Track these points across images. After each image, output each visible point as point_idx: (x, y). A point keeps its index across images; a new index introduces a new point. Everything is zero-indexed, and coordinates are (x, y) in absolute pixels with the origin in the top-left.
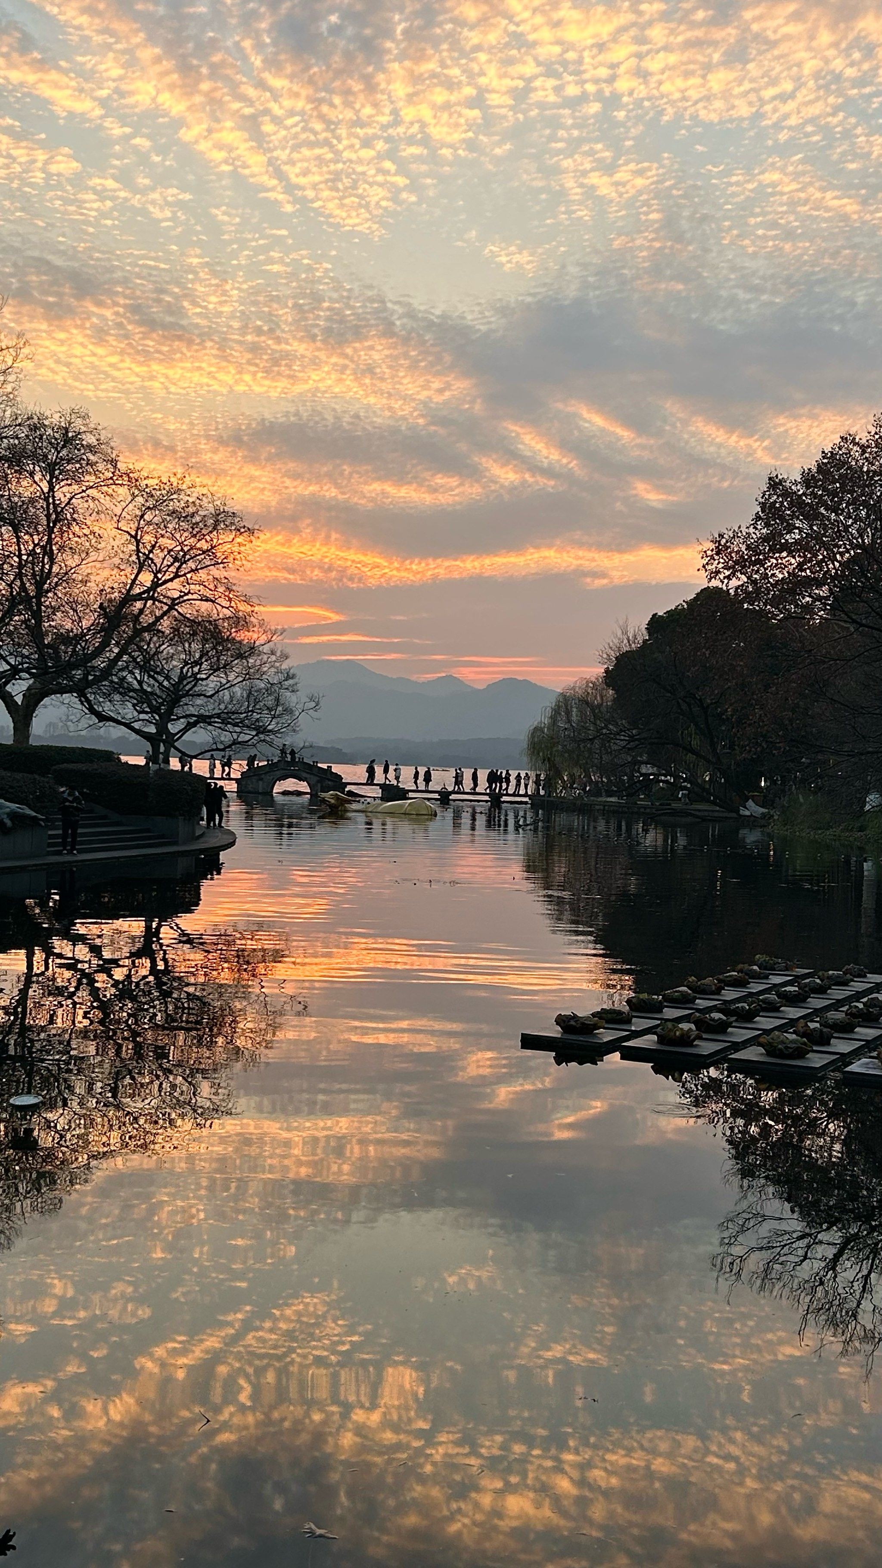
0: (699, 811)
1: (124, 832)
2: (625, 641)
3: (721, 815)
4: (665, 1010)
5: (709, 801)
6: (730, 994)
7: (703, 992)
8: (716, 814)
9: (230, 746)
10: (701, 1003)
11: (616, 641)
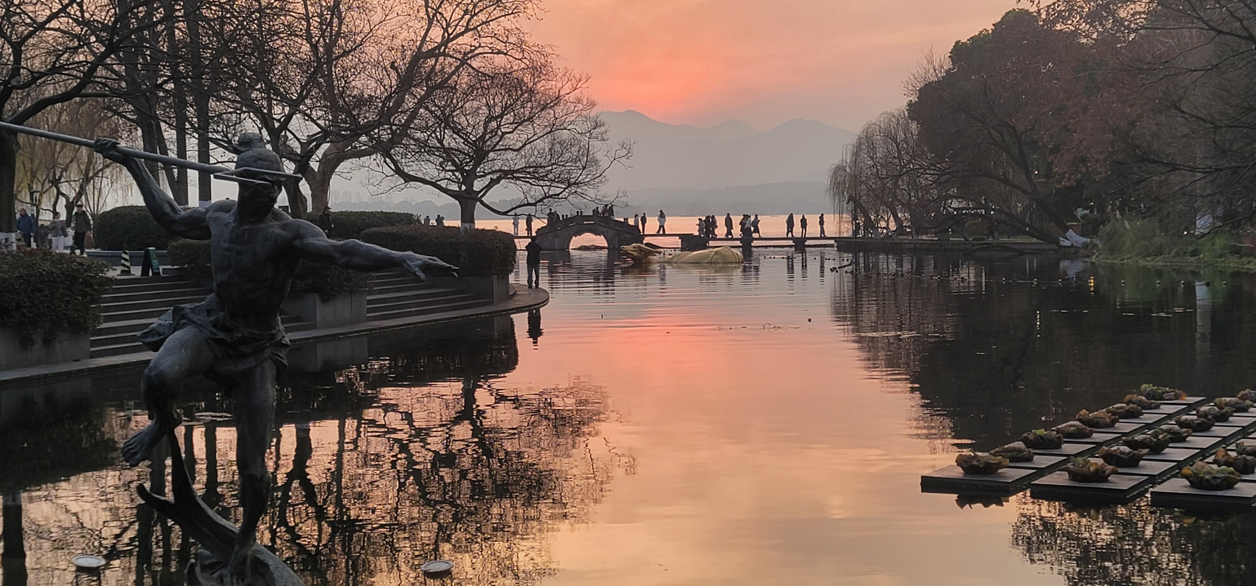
0: (1016, 244)
1: (437, 295)
2: (932, 71)
3: (1039, 247)
4: (1064, 446)
5: (1026, 233)
6: (1125, 426)
7: (1095, 424)
8: (1034, 247)
9: (541, 200)
10: (1098, 437)
11: (922, 72)
